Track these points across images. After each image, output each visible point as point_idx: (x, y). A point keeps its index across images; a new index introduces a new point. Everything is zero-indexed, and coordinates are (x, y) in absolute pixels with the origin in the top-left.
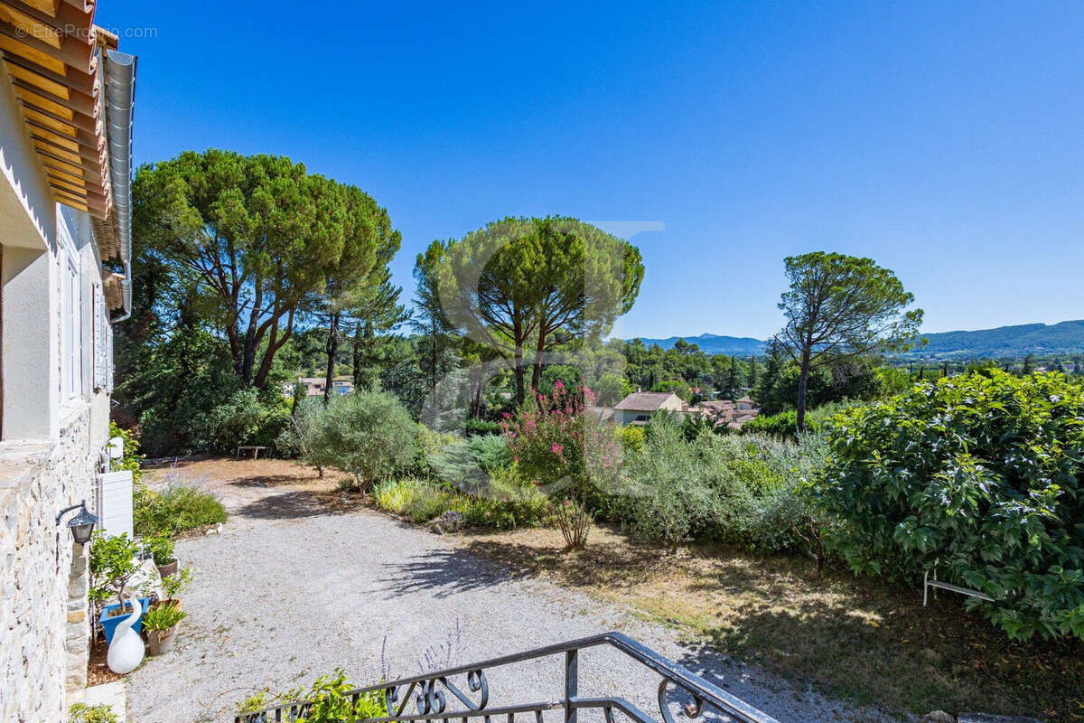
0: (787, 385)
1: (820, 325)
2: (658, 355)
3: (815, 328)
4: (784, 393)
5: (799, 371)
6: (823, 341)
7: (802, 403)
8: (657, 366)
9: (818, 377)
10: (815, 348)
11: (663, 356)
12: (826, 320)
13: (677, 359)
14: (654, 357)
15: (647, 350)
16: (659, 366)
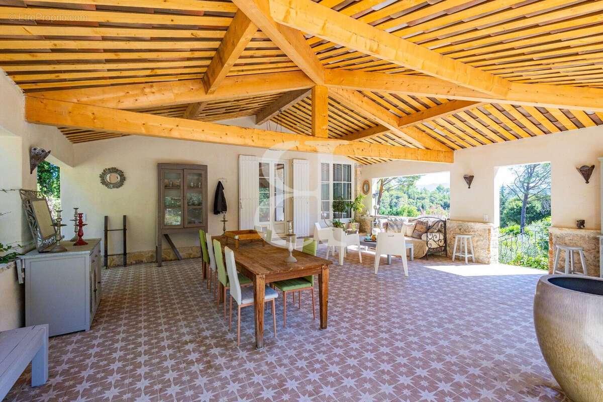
0: (513, 212)
1: (534, 179)
2: (426, 194)
3: (531, 181)
4: (511, 216)
5: (521, 204)
6: (536, 188)
7: (523, 220)
8: (426, 200)
9: (532, 207)
10: (531, 191)
11: (429, 195)
12: (538, 176)
13: (438, 197)
14: (423, 195)
15: (420, 192)
16: (427, 201)
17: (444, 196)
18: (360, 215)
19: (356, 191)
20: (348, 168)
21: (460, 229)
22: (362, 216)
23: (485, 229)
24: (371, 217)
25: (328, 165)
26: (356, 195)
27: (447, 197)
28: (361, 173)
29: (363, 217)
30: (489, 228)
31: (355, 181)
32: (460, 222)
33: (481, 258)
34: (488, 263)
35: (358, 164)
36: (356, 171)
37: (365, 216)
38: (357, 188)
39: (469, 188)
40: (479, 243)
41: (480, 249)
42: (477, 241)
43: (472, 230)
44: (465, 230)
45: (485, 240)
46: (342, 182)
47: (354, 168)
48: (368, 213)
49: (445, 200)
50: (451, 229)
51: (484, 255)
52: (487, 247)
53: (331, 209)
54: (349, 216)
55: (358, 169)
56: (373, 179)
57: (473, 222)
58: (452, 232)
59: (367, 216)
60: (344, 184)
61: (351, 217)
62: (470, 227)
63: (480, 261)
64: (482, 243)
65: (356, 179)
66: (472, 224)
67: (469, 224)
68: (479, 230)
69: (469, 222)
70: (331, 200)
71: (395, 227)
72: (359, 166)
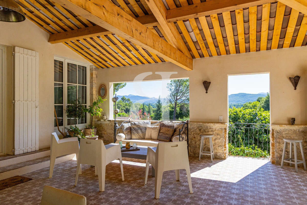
1: (180, 94)
3: (178, 95)
6: (180, 99)
10: (178, 101)
13: (122, 104)
17: (126, 104)
18: (97, 120)
19: (92, 94)
20: (83, 70)
21: (200, 130)
22: (98, 120)
23: (221, 129)
24: (109, 122)
25: (61, 63)
26: (91, 99)
27: (128, 105)
28: (97, 77)
29: (99, 122)
30: (225, 127)
31: (91, 85)
32: (201, 123)
33: (218, 154)
34: (225, 159)
35: (94, 67)
36: (92, 74)
37: (102, 120)
38: (92, 92)
39: (207, 92)
40: (217, 141)
41: (217, 146)
42: (215, 140)
43: (211, 130)
44: (205, 131)
45: (221, 139)
46: (78, 85)
47: (89, 70)
48: (105, 117)
49: (127, 107)
50: (192, 130)
51: (221, 152)
52: (224, 144)
53: (65, 115)
54: (84, 122)
55: (94, 72)
56: (110, 83)
57: (212, 123)
58: (193, 133)
59: (105, 120)
60: (79, 86)
61: (86, 122)
62: (209, 127)
63: (217, 157)
64: (220, 141)
65: (91, 82)
66: (212, 125)
67: (209, 125)
68: (217, 129)
69: (208, 123)
70: (65, 104)
71: (139, 131)
72: (95, 68)
